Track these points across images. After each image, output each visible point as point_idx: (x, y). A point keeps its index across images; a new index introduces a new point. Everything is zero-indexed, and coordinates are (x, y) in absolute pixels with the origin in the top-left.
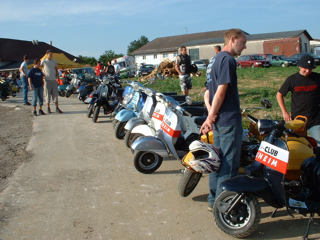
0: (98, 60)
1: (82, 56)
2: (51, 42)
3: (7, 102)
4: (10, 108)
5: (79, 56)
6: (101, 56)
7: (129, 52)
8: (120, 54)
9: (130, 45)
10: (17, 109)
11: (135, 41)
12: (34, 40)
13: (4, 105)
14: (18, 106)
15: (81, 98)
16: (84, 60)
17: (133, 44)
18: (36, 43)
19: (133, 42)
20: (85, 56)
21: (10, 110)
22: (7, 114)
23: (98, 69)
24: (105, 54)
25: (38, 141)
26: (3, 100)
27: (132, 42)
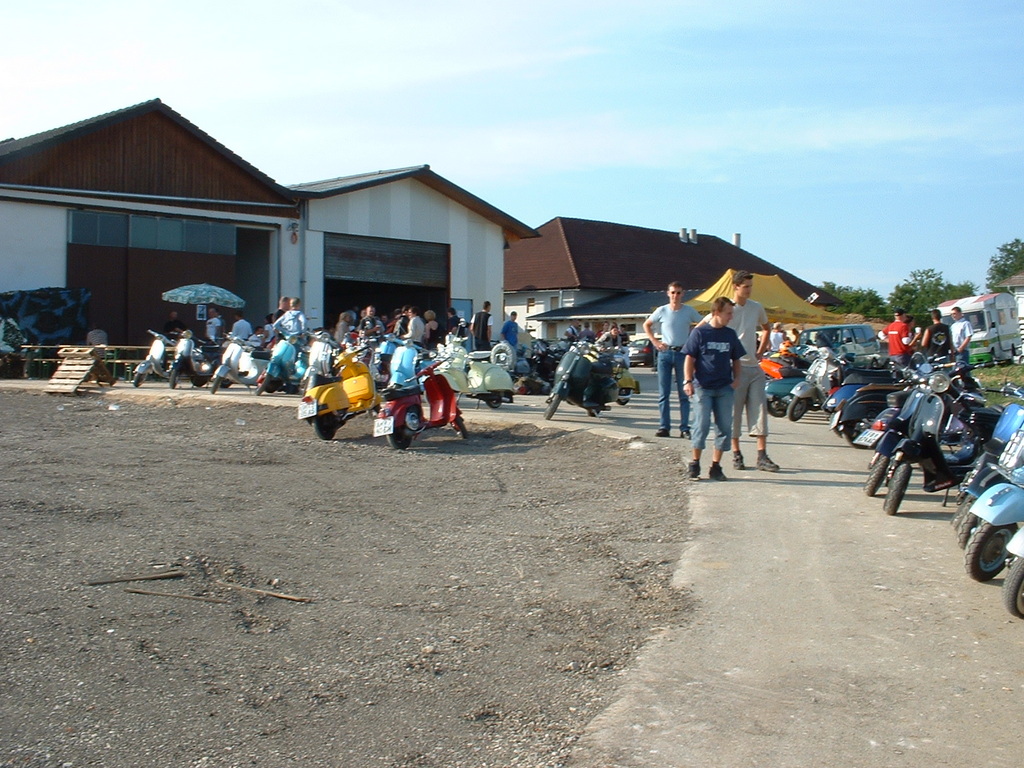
0: (889, 299)
1: (834, 285)
2: (738, 236)
3: (605, 421)
4: (614, 440)
5: (825, 283)
6: (897, 287)
7: (993, 278)
8: (962, 284)
9: (998, 254)
10: (635, 445)
11: (1017, 241)
12: (685, 230)
13: (596, 430)
14: (638, 439)
15: (841, 428)
16: (842, 297)
17: (1010, 252)
18: (691, 237)
19: (1012, 245)
20: (844, 286)
21: (614, 447)
22: (606, 460)
23: (896, 333)
24: (911, 280)
25: (709, 560)
26: (593, 415)
27: (1005, 246)
